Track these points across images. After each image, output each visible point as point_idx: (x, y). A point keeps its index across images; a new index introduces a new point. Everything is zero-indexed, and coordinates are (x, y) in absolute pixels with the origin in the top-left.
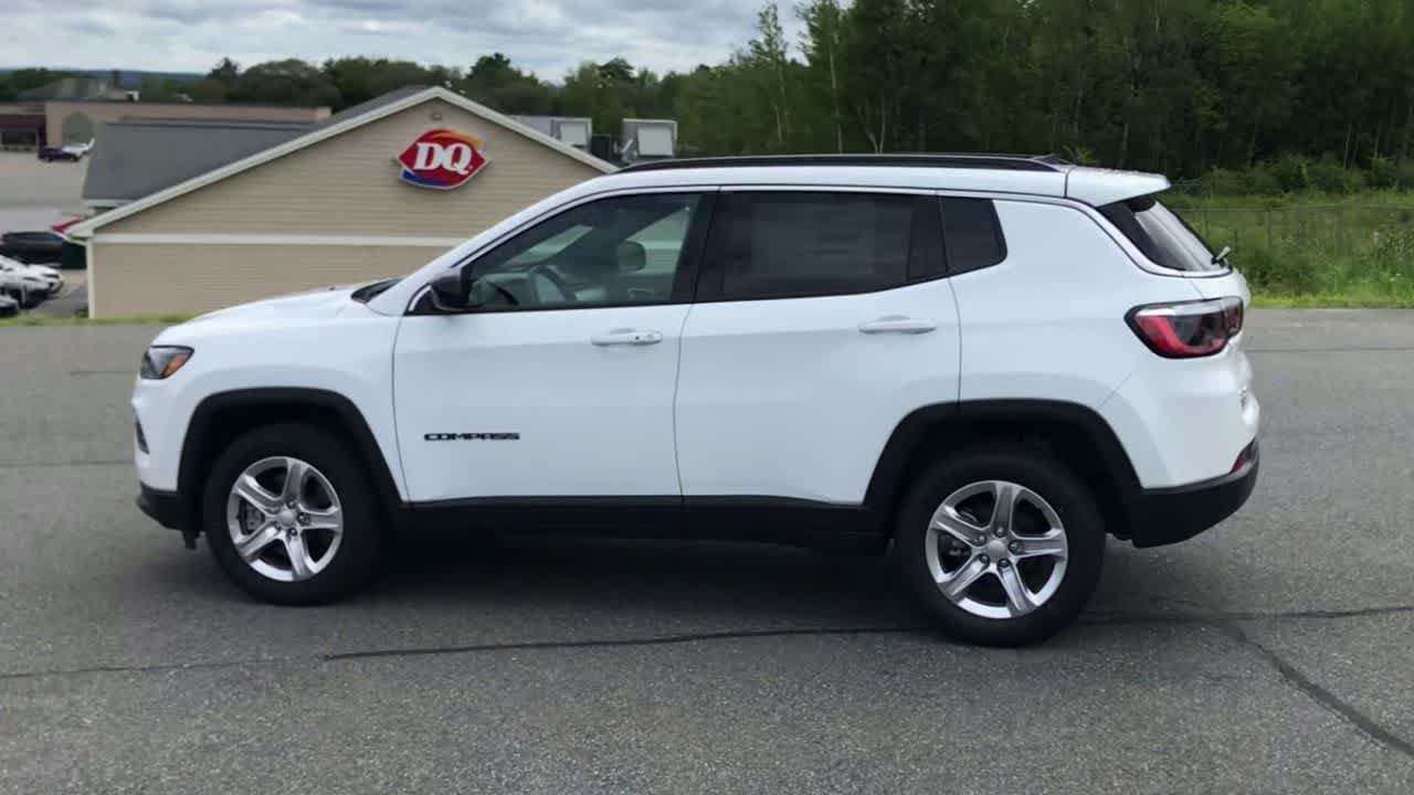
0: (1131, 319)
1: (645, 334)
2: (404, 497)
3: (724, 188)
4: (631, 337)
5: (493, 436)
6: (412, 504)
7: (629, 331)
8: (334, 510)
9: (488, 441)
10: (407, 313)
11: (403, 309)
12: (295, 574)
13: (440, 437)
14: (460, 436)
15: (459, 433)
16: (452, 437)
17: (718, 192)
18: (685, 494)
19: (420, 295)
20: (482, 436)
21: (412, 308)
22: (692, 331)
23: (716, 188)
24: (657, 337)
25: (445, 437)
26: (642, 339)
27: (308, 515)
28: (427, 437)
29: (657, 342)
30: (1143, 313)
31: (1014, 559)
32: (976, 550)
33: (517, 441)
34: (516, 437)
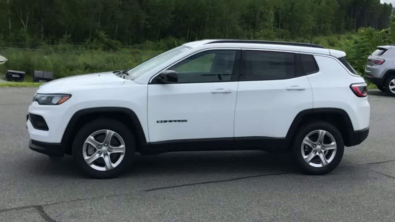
0: (351, 87)
1: (228, 90)
2: (148, 141)
3: (242, 49)
4: (224, 91)
5: (179, 121)
6: (150, 143)
7: (222, 89)
8: (122, 146)
9: (177, 123)
10: (149, 84)
11: (148, 83)
12: (107, 168)
13: (162, 122)
14: (168, 121)
15: (168, 120)
16: (165, 121)
17: (241, 50)
18: (235, 136)
19: (153, 78)
20: (175, 121)
21: (150, 82)
22: (240, 89)
23: (240, 49)
24: (231, 91)
25: (163, 122)
26: (227, 91)
27: (112, 148)
28: (158, 122)
29: (231, 92)
30: (353, 86)
31: (323, 151)
32: (314, 149)
33: (187, 122)
34: (186, 121)
